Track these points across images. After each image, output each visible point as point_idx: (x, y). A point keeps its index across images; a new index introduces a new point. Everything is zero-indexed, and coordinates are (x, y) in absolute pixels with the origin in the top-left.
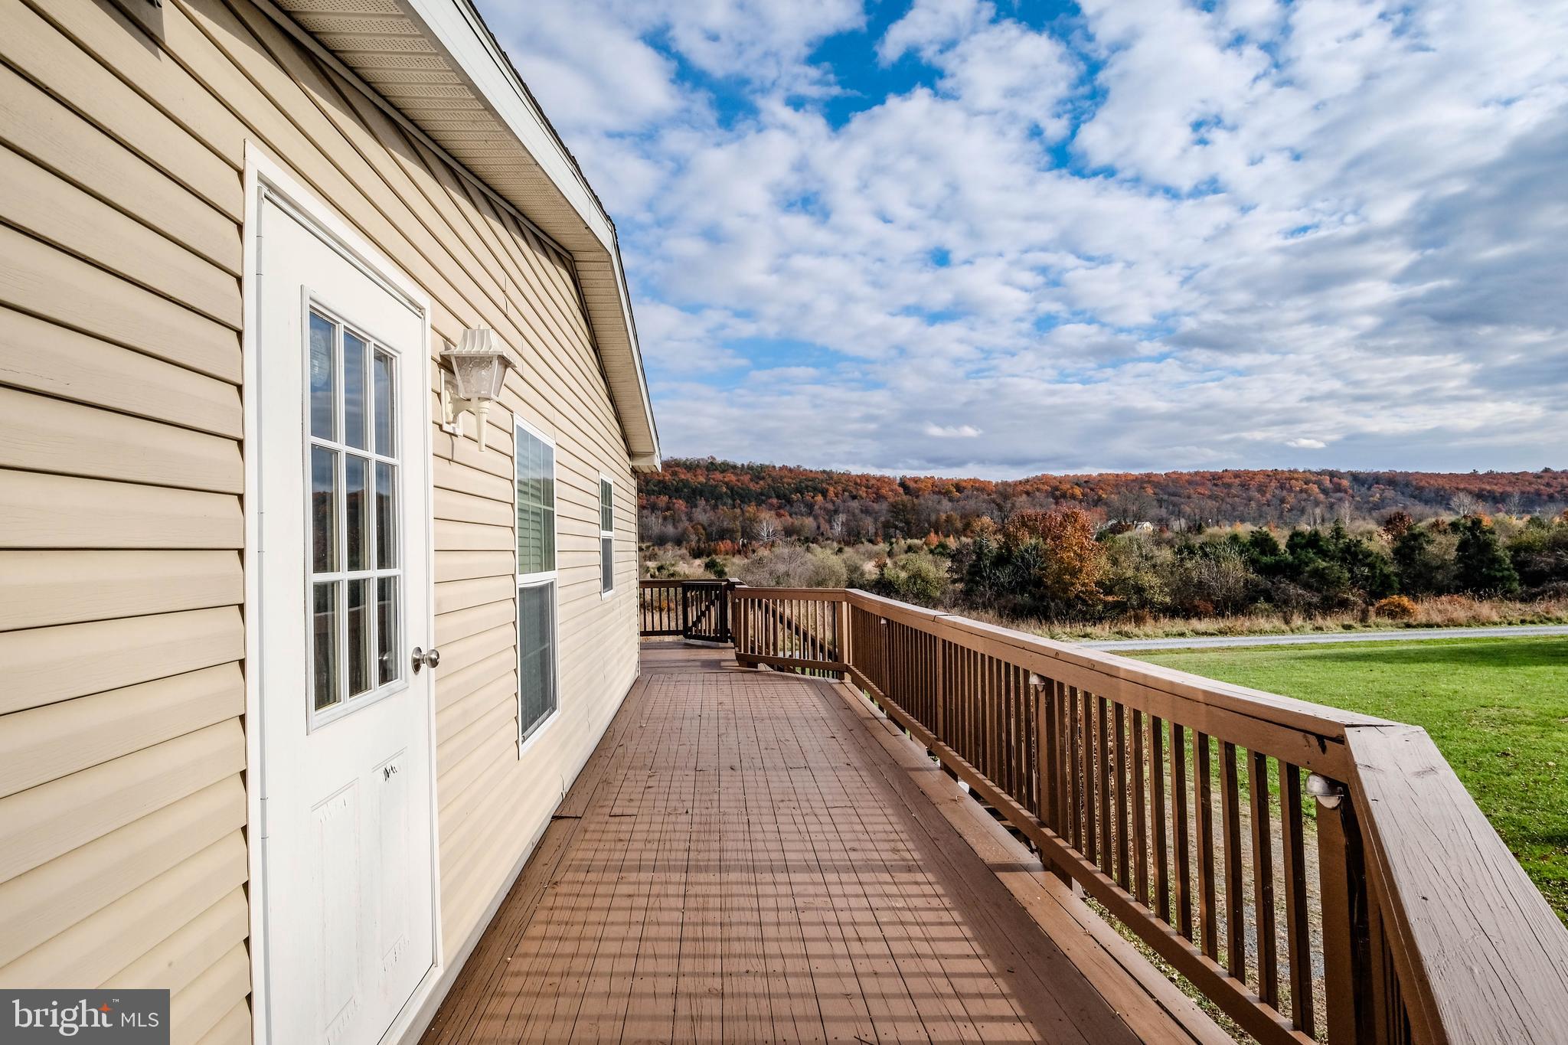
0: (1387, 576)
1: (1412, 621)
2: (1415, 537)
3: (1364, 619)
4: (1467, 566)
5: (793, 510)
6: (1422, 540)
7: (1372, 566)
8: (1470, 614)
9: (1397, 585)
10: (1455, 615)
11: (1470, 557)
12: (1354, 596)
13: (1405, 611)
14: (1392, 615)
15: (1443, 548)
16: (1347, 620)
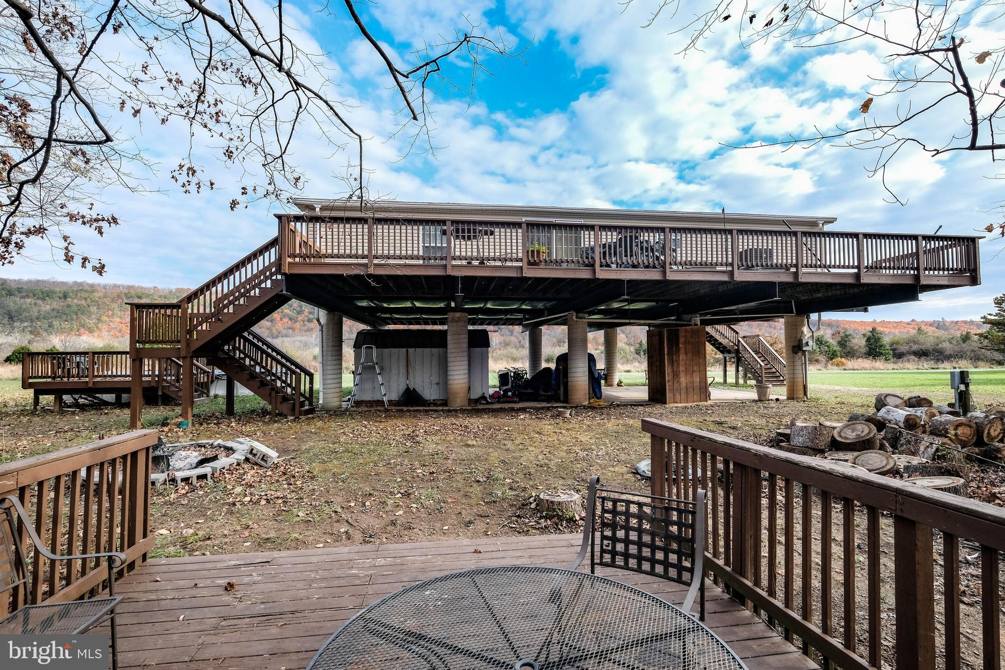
0: (835, 351)
1: (846, 367)
2: (847, 336)
3: (826, 367)
4: (870, 348)
5: (502, 333)
6: (850, 337)
7: (828, 346)
8: (871, 366)
9: (839, 355)
10: (865, 366)
11: (871, 344)
12: (822, 358)
13: (843, 364)
14: (837, 365)
15: (859, 342)
16: (819, 367)
